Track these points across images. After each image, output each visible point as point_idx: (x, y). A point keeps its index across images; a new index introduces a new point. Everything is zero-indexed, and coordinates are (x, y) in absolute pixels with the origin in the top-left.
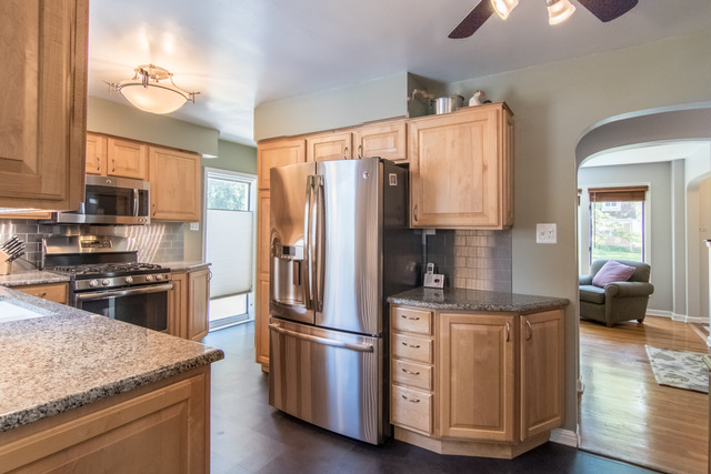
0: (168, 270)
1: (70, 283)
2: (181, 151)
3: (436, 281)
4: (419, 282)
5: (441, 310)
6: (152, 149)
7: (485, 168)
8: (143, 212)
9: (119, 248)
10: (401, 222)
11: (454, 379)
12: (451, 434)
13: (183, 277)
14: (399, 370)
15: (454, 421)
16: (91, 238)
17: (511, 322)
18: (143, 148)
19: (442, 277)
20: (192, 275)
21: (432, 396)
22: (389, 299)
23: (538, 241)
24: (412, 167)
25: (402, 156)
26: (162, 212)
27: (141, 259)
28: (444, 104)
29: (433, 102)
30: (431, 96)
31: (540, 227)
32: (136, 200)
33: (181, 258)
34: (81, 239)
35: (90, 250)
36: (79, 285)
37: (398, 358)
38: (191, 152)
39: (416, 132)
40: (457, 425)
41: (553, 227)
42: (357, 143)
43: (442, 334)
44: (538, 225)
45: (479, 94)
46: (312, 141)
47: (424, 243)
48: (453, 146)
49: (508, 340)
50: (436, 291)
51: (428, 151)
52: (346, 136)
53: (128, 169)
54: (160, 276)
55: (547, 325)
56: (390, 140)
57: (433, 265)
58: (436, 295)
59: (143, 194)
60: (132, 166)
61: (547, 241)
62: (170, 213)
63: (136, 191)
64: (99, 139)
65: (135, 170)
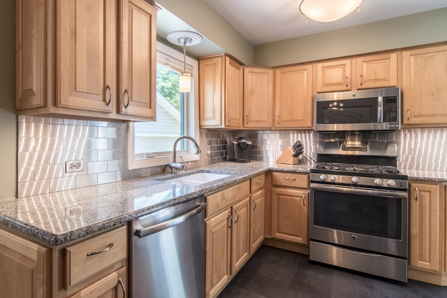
6: (406, 53)
13: (435, 188)
32: (380, 109)
36: (313, 177)
59: (391, 101)
60: (381, 76)
62: (433, 115)
63: (380, 99)
64: (348, 62)
65: (384, 79)
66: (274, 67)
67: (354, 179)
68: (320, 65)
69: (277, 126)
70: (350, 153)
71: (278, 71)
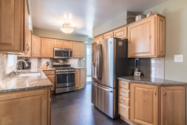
0: (75, 69)
1: (55, 70)
2: (80, 42)
3: (138, 74)
4: (133, 74)
5: (132, 82)
6: (73, 42)
7: (150, 37)
8: (71, 56)
9: (68, 64)
10: (125, 56)
11: (136, 104)
12: (135, 121)
13: (79, 70)
14: (121, 99)
15: (136, 117)
16: (62, 62)
17: (157, 89)
18: (71, 42)
19: (140, 73)
20: (81, 70)
21: (129, 108)
22: (118, 78)
23: (175, 61)
24: (129, 40)
25: (126, 36)
26: (75, 56)
27: (72, 66)
28: (138, 18)
29: (135, 18)
30: (134, 16)
31: (176, 56)
32: (69, 53)
33: (81, 66)
34: (60, 62)
35: (62, 64)
36: (57, 71)
37: (120, 95)
38: (82, 42)
39: (130, 29)
40: (137, 119)
41: (182, 56)
42: (115, 34)
43: (132, 90)
44: (175, 55)
45: (150, 13)
46: (104, 35)
47: (135, 62)
48: (140, 31)
49: (155, 94)
50: (137, 77)
51: (133, 34)
52: (112, 33)
53: (68, 47)
54: (73, 70)
55: (175, 91)
56: (123, 32)
57: (137, 69)
58: (138, 78)
59: (71, 52)
60: (69, 46)
61: (179, 61)
62: (77, 56)
63: (69, 51)
64: (62, 41)
65: (70, 47)
66: (41, 37)
67: (62, 70)
68: (55, 40)
69: (42, 56)
70: (60, 64)
71: (42, 38)
